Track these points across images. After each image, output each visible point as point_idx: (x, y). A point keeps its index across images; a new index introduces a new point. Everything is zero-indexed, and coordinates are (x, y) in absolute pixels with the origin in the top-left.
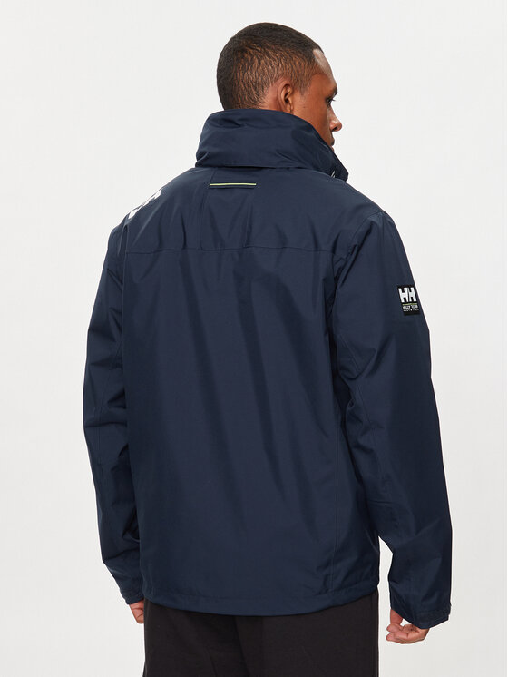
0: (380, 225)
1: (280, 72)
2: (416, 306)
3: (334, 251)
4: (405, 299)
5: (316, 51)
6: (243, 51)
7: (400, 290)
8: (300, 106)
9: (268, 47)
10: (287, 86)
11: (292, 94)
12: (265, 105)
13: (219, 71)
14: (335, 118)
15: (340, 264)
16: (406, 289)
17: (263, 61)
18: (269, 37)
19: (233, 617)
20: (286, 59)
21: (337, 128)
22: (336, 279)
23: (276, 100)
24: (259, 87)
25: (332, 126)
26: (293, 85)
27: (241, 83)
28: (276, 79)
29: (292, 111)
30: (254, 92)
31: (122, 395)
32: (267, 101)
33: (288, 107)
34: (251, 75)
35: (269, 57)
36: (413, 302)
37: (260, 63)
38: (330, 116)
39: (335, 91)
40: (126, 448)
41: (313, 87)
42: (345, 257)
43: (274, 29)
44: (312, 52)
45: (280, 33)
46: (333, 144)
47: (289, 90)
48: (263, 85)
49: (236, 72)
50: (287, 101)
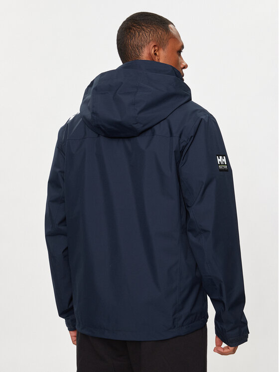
0: (207, 121)
1: (151, 39)
2: (226, 167)
3: (180, 137)
4: (220, 162)
5: (171, 26)
6: (130, 28)
7: (218, 157)
8: (163, 57)
9: (143, 26)
10: (155, 46)
11: (158, 50)
12: (144, 57)
13: (118, 40)
14: (183, 62)
15: (184, 144)
16: (220, 157)
17: (141, 34)
18: (143, 20)
19: (125, 341)
20: (153, 31)
21: (185, 67)
22: (182, 152)
23: (150, 54)
24: (140, 47)
25: (182, 66)
26: (158, 46)
27: (129, 46)
28: (149, 43)
29: (158, 60)
30: (137, 51)
31: (64, 220)
32: (145, 55)
33: (157, 57)
34: (135, 41)
35: (144, 31)
36: (224, 164)
37: (139, 34)
38: (180, 61)
39: (183, 47)
40: (67, 248)
41: (170, 45)
42: (186, 140)
43: (146, 16)
44: (168, 26)
45: (149, 17)
46: (183, 76)
47: (156, 48)
48: (142, 47)
49: (127, 40)
50: (155, 54)
